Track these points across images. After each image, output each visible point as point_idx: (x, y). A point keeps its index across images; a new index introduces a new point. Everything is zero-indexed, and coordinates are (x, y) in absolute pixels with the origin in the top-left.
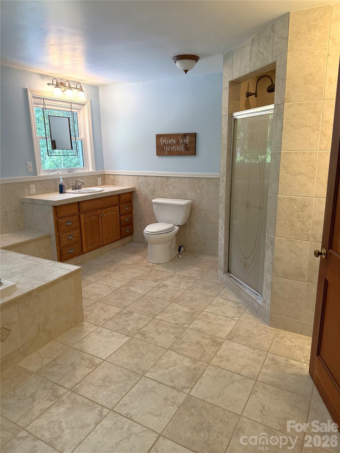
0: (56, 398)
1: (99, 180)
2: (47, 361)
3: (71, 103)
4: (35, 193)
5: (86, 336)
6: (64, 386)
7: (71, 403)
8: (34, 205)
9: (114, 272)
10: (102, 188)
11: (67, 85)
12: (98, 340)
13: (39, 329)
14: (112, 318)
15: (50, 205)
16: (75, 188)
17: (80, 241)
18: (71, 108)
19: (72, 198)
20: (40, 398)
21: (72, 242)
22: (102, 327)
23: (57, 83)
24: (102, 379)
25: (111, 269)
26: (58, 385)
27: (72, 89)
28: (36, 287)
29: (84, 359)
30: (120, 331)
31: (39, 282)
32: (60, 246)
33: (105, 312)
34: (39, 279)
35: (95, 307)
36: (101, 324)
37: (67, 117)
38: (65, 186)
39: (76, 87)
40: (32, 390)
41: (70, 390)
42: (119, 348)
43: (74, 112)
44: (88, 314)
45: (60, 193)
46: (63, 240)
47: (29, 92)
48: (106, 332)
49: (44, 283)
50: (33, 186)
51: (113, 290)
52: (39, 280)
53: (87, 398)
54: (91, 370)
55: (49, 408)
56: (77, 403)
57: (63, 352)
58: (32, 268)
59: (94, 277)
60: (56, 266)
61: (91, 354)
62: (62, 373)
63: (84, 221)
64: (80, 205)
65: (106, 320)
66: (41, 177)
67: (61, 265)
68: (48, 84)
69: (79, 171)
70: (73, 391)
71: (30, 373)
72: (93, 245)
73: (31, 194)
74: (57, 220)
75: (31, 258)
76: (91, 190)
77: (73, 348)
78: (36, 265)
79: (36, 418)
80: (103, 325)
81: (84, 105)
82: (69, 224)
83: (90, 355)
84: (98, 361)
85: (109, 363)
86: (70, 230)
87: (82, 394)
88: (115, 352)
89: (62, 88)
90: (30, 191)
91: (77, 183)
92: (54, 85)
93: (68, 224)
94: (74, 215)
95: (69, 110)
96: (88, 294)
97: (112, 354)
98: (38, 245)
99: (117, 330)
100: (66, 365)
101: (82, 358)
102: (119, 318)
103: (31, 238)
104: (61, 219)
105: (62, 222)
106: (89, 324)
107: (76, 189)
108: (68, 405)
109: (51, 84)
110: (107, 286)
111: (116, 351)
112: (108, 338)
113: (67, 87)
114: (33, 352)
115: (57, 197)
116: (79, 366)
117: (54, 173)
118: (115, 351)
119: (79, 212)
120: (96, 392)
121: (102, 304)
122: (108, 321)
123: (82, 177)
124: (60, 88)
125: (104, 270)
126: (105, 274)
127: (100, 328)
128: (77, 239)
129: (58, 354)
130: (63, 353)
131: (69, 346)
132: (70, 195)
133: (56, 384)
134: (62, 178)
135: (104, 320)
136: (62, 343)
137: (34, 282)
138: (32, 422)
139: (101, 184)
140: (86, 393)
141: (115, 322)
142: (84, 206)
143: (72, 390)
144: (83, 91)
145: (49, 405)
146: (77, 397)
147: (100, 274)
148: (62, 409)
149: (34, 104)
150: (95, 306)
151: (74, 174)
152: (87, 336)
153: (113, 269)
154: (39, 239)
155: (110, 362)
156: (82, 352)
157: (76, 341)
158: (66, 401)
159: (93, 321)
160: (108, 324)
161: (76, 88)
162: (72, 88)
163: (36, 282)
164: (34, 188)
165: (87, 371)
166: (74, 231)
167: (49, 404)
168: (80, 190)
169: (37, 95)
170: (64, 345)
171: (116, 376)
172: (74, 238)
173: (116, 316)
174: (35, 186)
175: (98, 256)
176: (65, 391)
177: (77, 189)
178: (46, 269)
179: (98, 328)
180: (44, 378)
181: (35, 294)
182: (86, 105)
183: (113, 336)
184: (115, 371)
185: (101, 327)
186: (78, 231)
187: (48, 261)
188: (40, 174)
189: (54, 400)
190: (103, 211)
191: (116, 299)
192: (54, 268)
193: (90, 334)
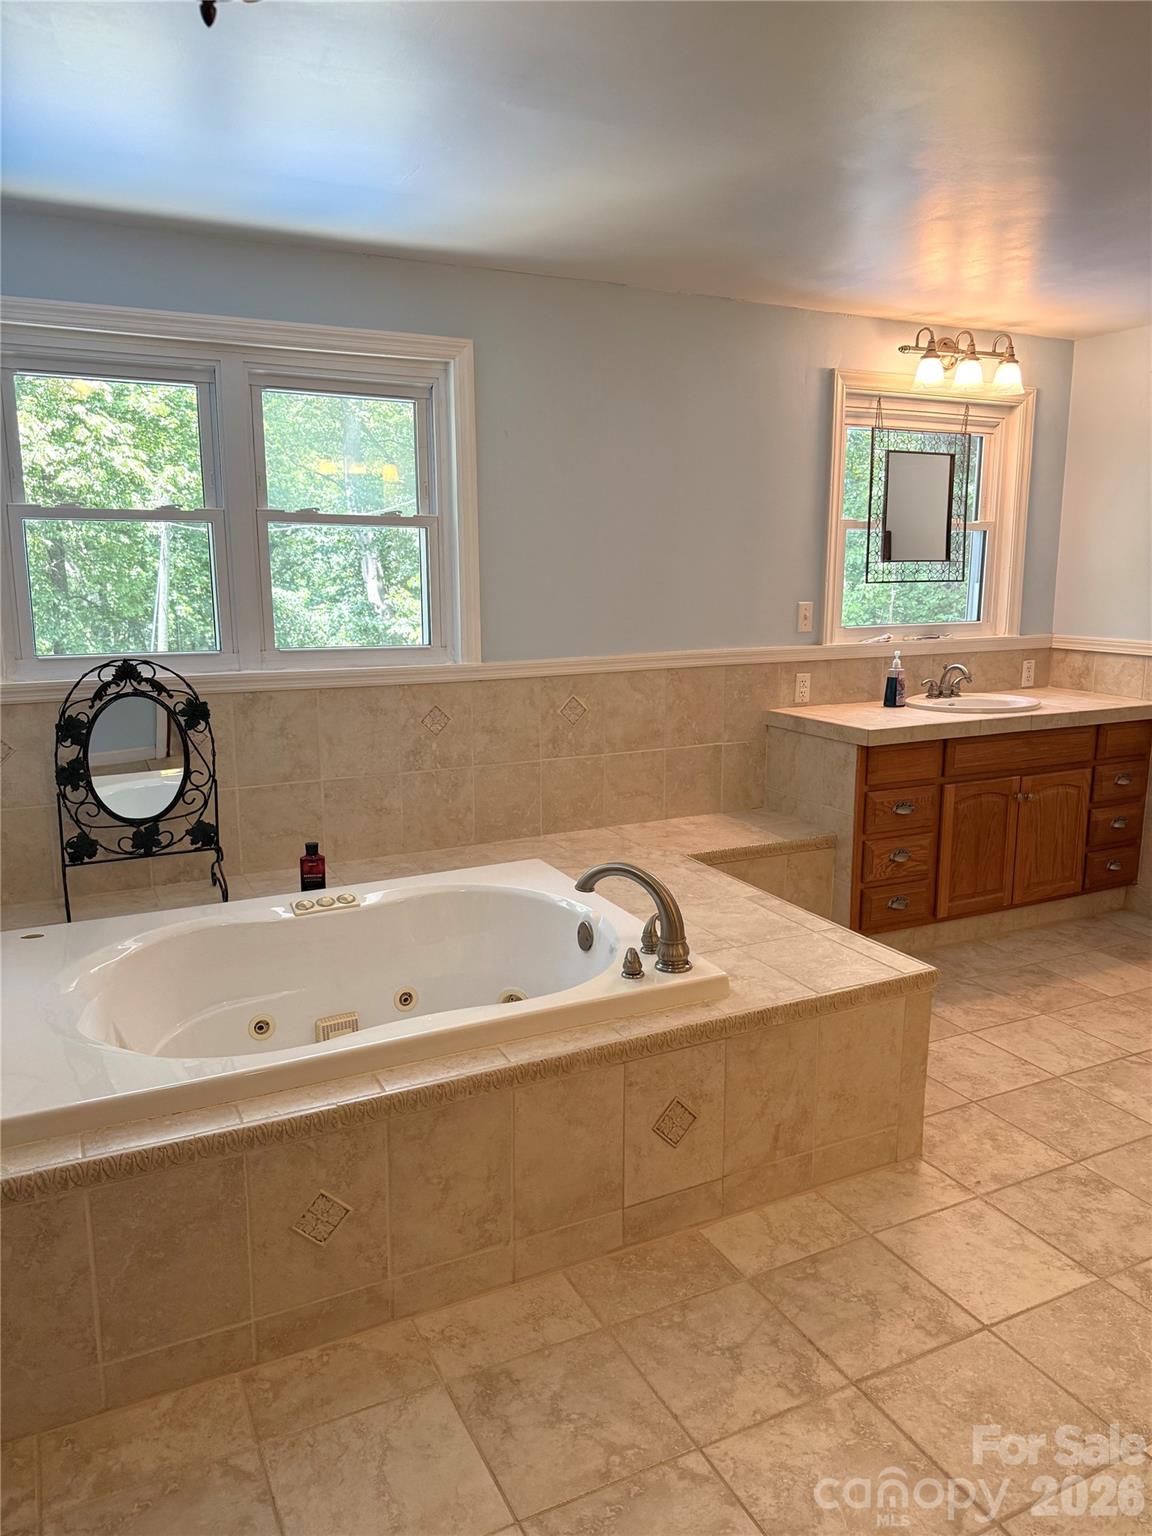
0: (809, 1394)
1: (1028, 669)
2: (788, 1254)
3: (967, 405)
4: (807, 699)
5: (924, 1216)
6: (837, 1363)
7: (852, 1430)
8: (802, 736)
9: (1043, 1012)
10: (1034, 697)
11: (963, 346)
12: (968, 1244)
13: (776, 1139)
14: (1026, 1180)
15: (853, 742)
16: (937, 693)
17: (932, 875)
18: (966, 423)
19: (926, 725)
20: (757, 1371)
21: (904, 873)
22: (986, 1202)
23: (932, 342)
24: (971, 1395)
25: (1032, 995)
26: (818, 1350)
27: (978, 359)
28: (785, 999)
29: (910, 1295)
30: (1053, 1241)
31: (796, 987)
32: (862, 881)
33: (998, 1148)
34: (797, 978)
35: (967, 1121)
36: (983, 1191)
37: (946, 452)
38: (906, 684)
39: (994, 351)
40: (734, 1332)
41: (856, 1383)
42: (1045, 1303)
43: (973, 435)
44: (938, 1139)
45: (886, 705)
46: (876, 861)
47: (840, 381)
48: (997, 1224)
49: (813, 995)
50: (804, 678)
51: (1035, 1076)
52: (796, 980)
53: (910, 1439)
54: (932, 1343)
55: (781, 1415)
56: (874, 1439)
57: (843, 1245)
58: (776, 937)
59: (966, 1013)
60: (852, 946)
61: (939, 1286)
62: (832, 1314)
63: (956, 809)
64: (949, 751)
65: (1003, 1183)
66: (832, 649)
67: (869, 948)
68: (903, 349)
69: (959, 636)
70: (865, 1394)
71: (736, 1275)
72: (973, 897)
73: (796, 701)
74: (866, 795)
75: (775, 902)
76: (992, 701)
77: (877, 1240)
78: (788, 928)
79: (739, 1432)
80: (988, 1194)
81: (1012, 408)
82: (903, 813)
83: (934, 1289)
84: (960, 1320)
85: (1002, 1345)
86: (903, 833)
87: (895, 1417)
88: (1028, 1310)
89: (944, 356)
90: (795, 690)
91: (949, 675)
92: (922, 349)
93: (899, 812)
94: (924, 783)
95: (958, 428)
96: (944, 1066)
97: (1018, 1314)
98: (796, 867)
99: (1043, 1232)
100: (849, 1291)
101: (905, 1288)
102: (1052, 1190)
103: (780, 840)
104: (877, 793)
105: (882, 803)
106: (937, 1174)
107: (940, 695)
108: (845, 1433)
109: (909, 348)
110: (1014, 1058)
111: (1032, 1308)
112: (1005, 1251)
113: (963, 352)
114: (750, 1208)
115: (874, 719)
116: (891, 1310)
117: (876, 639)
118: (1029, 1306)
119: (943, 775)
120: (944, 1431)
121: (990, 1116)
122: (1009, 1186)
123: (966, 657)
124: (938, 357)
125: (1006, 994)
126: (1007, 1010)
127: (978, 1204)
128: (925, 867)
129: (826, 1244)
130: (840, 1246)
131: (864, 1230)
132: (920, 714)
133: (812, 1343)
134: (900, 657)
135: (995, 1178)
136: (843, 1213)
137: (780, 982)
138: (724, 1438)
139: (1031, 684)
140: (910, 1419)
141: (1037, 1200)
142: (961, 758)
143: (863, 1386)
144: (1017, 362)
145: (783, 1406)
146: (876, 1418)
147: (992, 1008)
148: (823, 1440)
149: (847, 416)
150: (967, 1117)
151: (941, 643)
152: (929, 1214)
153: (1041, 999)
154: (802, 847)
155: (1006, 1343)
156: (906, 1267)
157: (890, 1223)
158: (838, 1416)
159: (952, 1169)
160: (1009, 1197)
161: (994, 354)
162: (979, 356)
163: (785, 983)
164: (808, 684)
165: (917, 1342)
166: (918, 837)
167: (780, 1401)
168: (953, 699)
169: (864, 387)
170: (846, 1219)
171: (1026, 1405)
172: (913, 860)
173: (1043, 1179)
174: (812, 678)
175: (987, 942)
176: (837, 1379)
177: (946, 697)
178: (820, 950)
179: (970, 1199)
180: (776, 1307)
181: (780, 1022)
182: (1019, 412)
183: (1024, 1247)
184: (1021, 1381)
185: (981, 1198)
186: (927, 841)
187: (825, 924)
188: (831, 640)
189: (799, 1396)
190: (1028, 781)
191: (1045, 1114)
192: (846, 951)
193: (939, 1211)
